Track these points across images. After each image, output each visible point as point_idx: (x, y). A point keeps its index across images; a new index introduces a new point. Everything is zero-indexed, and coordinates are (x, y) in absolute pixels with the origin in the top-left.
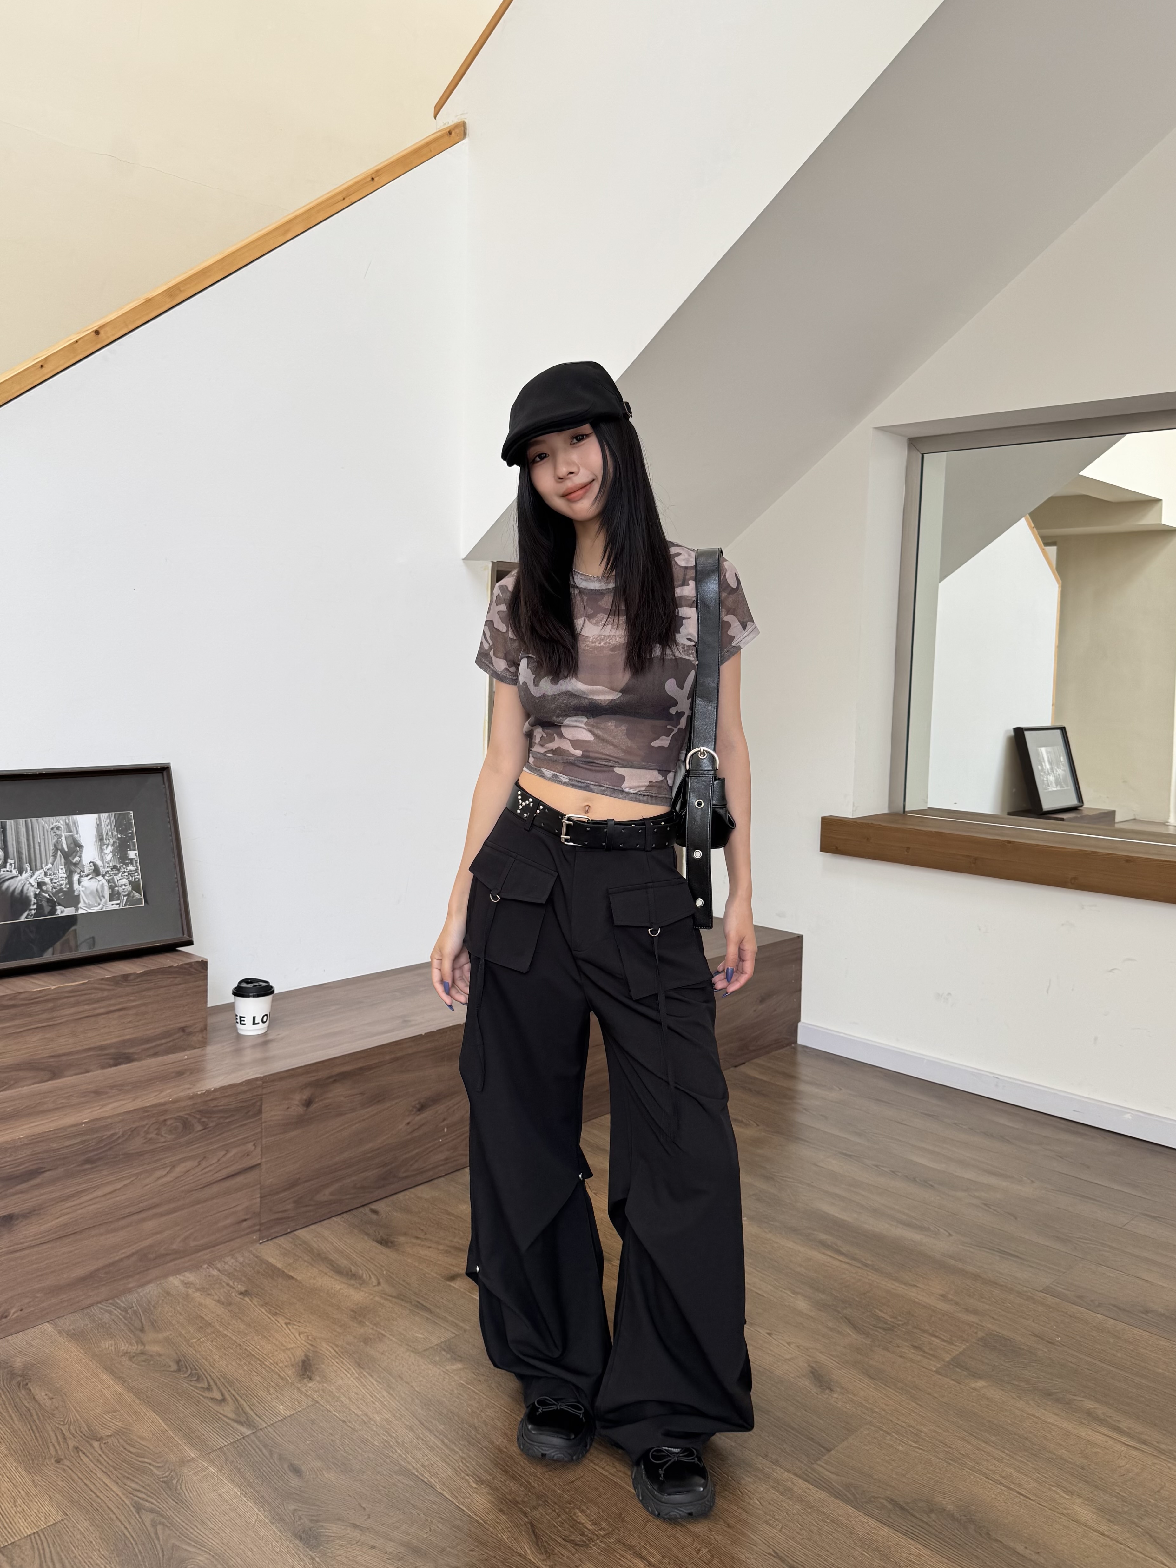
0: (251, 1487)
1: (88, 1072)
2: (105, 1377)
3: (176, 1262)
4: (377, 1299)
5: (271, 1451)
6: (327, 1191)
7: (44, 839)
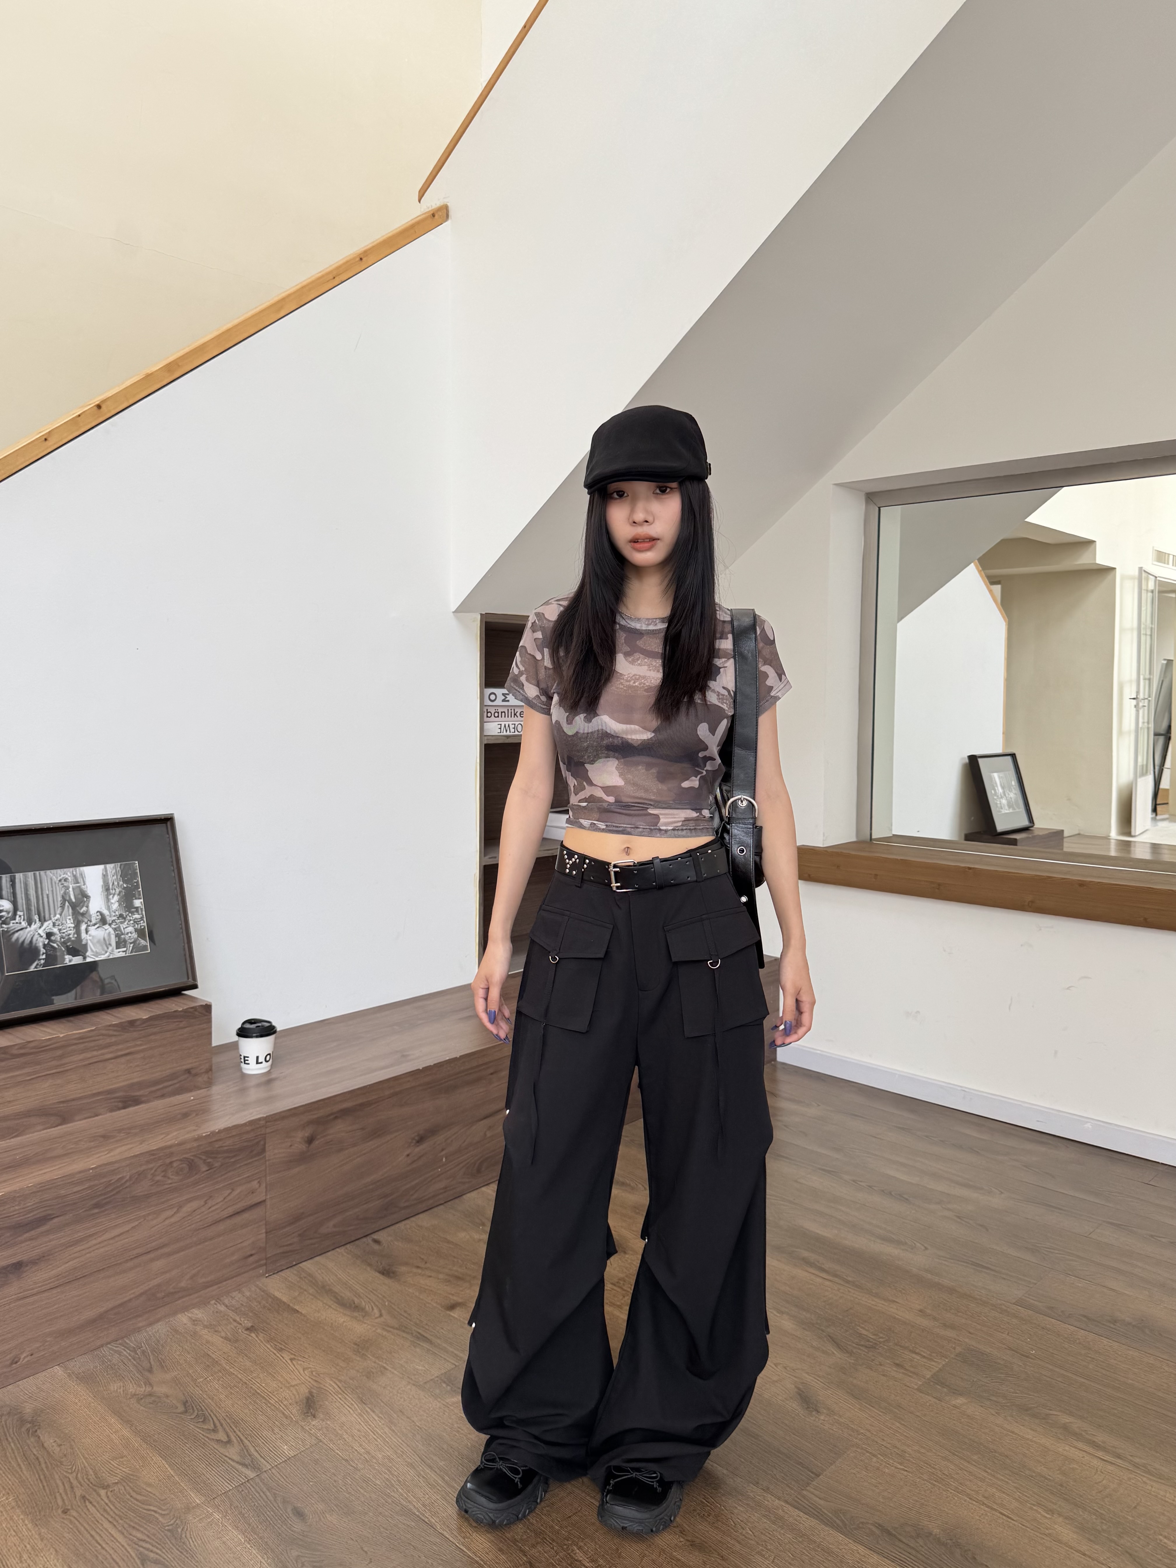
0: (255, 1533)
1: (97, 1115)
2: (112, 1421)
3: (184, 1299)
4: (379, 1331)
5: (275, 1494)
6: (331, 1223)
7: (52, 891)
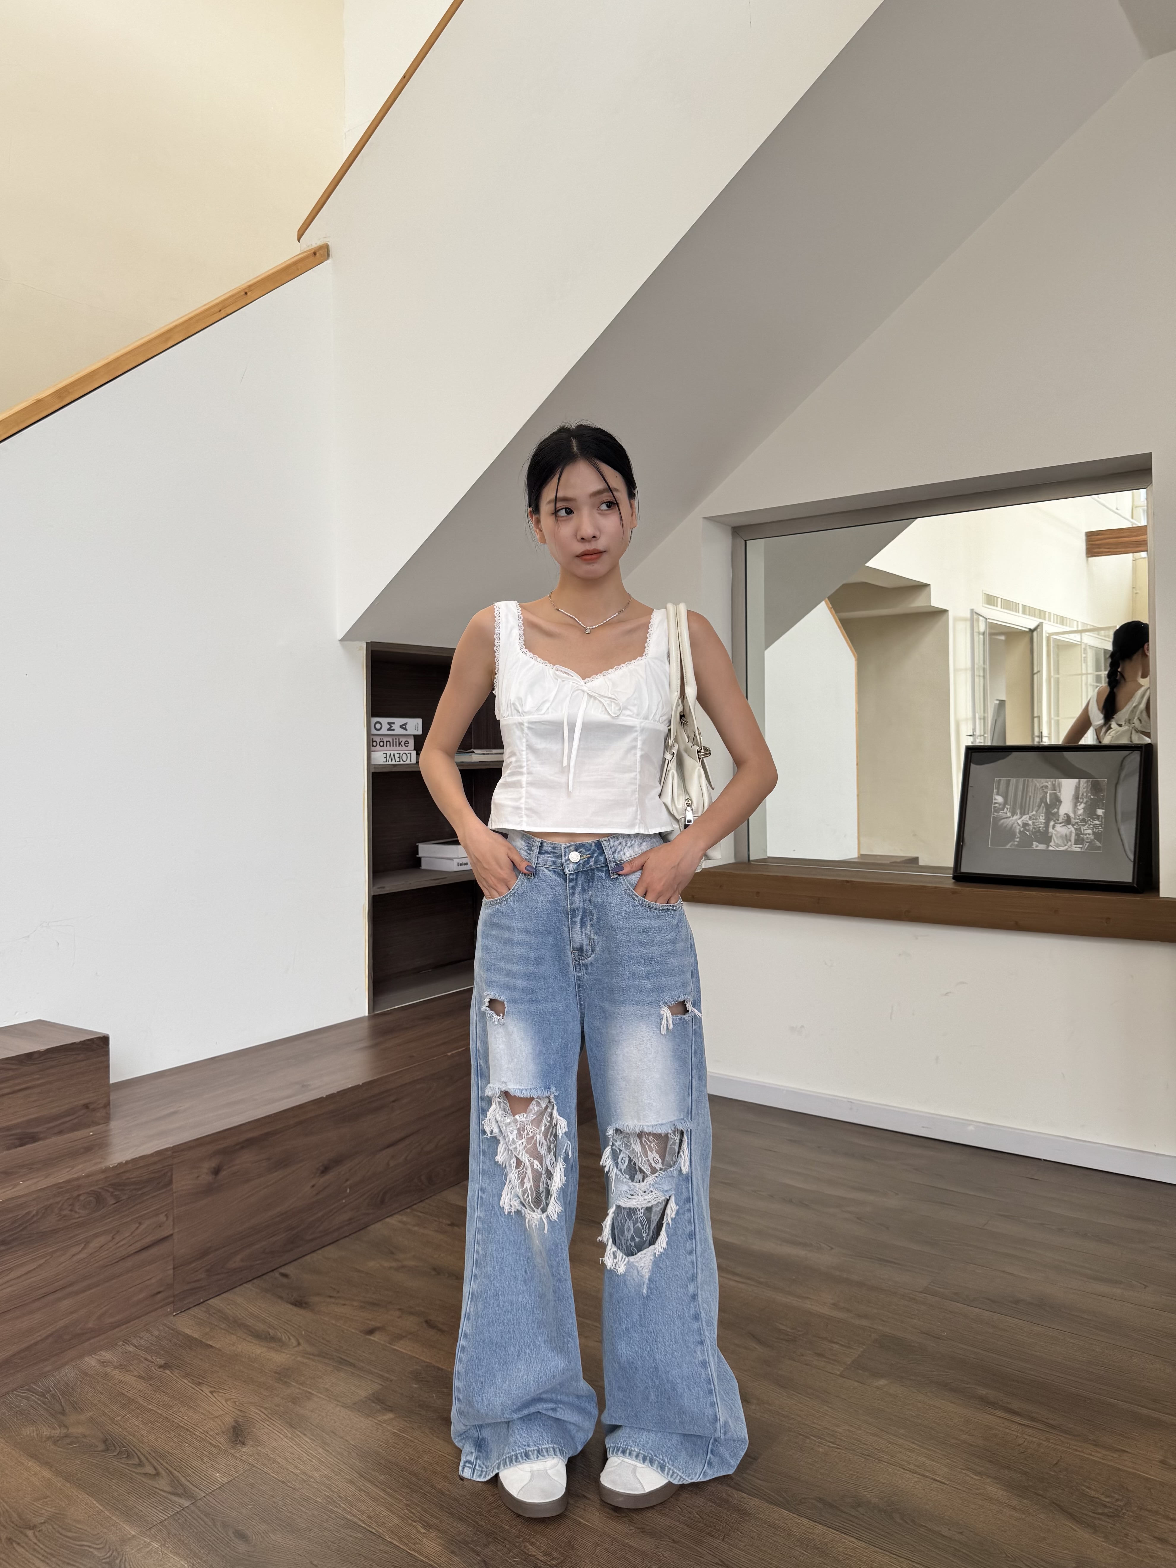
0: (198, 1558)
2: (30, 1464)
3: (91, 1341)
4: (299, 1359)
5: (213, 1519)
6: (238, 1258)
